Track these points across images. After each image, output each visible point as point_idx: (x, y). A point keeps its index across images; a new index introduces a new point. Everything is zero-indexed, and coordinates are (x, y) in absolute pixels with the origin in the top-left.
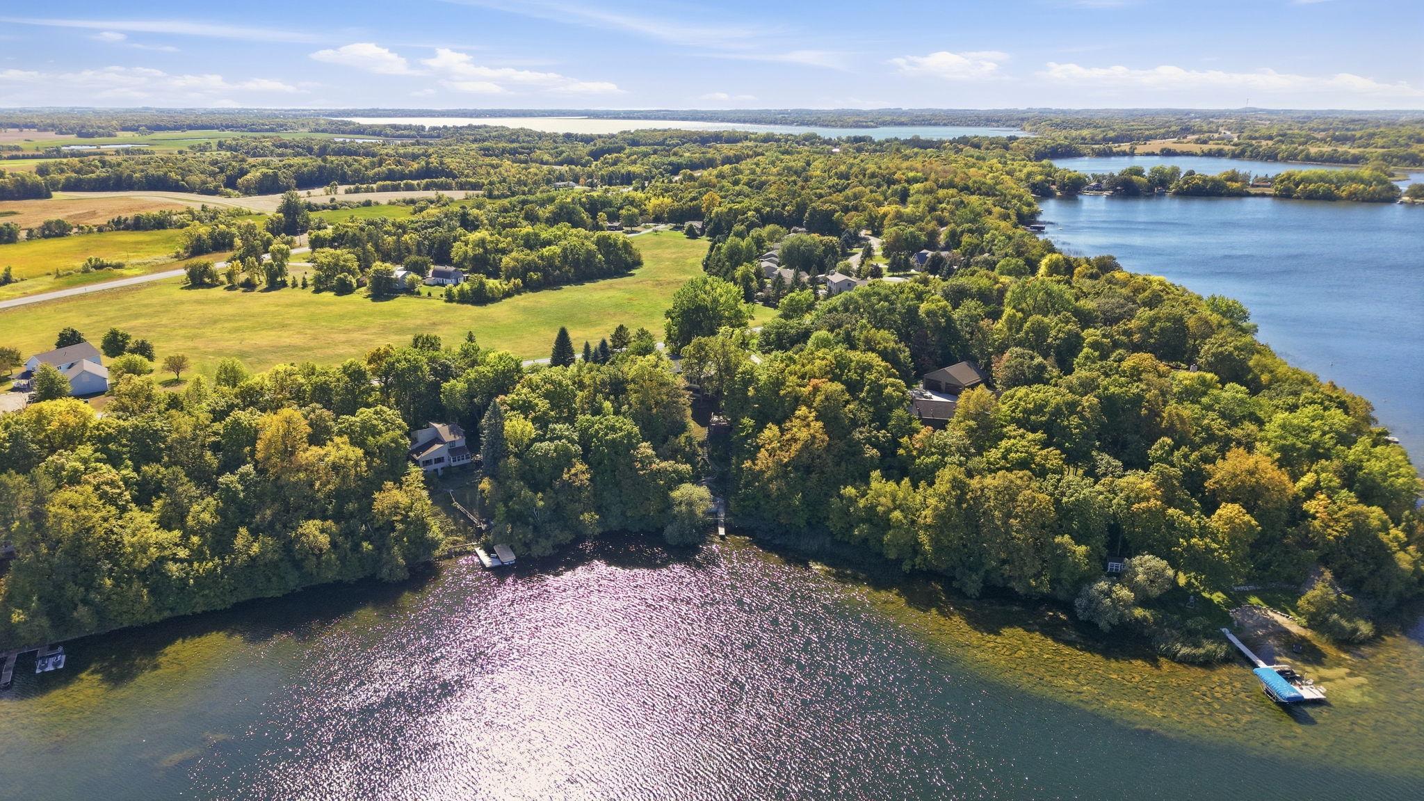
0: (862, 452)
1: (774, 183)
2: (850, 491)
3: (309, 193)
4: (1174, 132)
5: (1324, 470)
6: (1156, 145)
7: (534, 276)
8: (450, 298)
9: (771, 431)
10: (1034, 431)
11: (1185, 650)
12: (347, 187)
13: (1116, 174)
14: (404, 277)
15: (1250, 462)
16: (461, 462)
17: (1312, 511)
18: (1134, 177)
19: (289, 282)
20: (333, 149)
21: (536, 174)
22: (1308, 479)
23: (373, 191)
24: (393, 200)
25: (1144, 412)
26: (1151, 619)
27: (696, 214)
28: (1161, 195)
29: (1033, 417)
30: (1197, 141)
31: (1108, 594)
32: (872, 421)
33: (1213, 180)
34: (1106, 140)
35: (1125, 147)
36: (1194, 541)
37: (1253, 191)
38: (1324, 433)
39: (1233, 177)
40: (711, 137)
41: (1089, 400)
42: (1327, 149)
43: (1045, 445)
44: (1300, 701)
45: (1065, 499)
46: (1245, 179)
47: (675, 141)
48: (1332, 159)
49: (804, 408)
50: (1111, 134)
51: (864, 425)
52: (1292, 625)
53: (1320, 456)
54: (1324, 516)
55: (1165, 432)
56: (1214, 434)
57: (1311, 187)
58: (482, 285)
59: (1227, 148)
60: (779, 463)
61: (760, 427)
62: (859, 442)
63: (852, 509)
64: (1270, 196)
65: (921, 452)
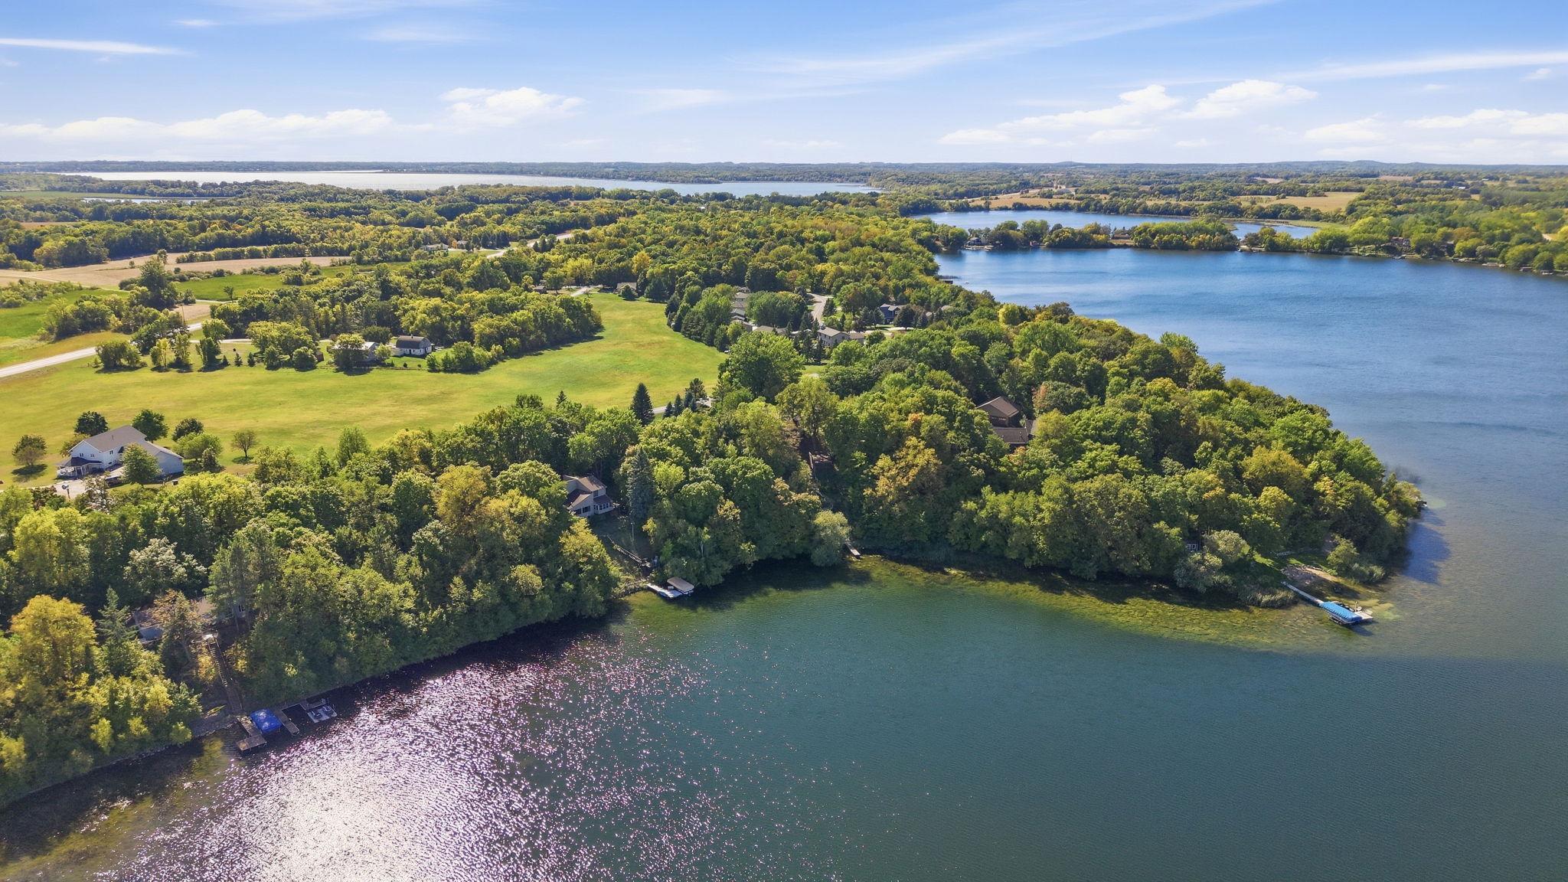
0: (968, 473)
1: (685, 243)
2: (971, 505)
3: (132, 263)
4: (1016, 186)
5: (1322, 458)
6: (1006, 199)
7: (515, 342)
8: (433, 368)
9: (884, 461)
10: (1110, 444)
11: (1266, 598)
12: (179, 255)
13: (992, 228)
14: (373, 348)
15: (1273, 455)
16: (607, 510)
17: (1322, 489)
18: (1011, 231)
19: (231, 359)
20: (113, 212)
21: (399, 237)
22: (1313, 466)
23: (210, 259)
24: (248, 269)
25: (1183, 423)
26: (1230, 582)
27: (626, 275)
28: (1036, 248)
29: (1104, 433)
30: (1043, 196)
31: (1201, 562)
32: (970, 446)
33: (1080, 233)
34: (961, 196)
35: (979, 202)
36: (1255, 516)
37: (1115, 242)
38: (1315, 431)
39: (1097, 230)
40: (560, 193)
41: (1142, 416)
42: (1162, 202)
43: (1121, 454)
44: (1358, 622)
45: (1153, 494)
46: (1106, 231)
47: (522, 198)
48: (1166, 212)
49: (914, 438)
50: (961, 190)
51: (964, 450)
52: (1327, 575)
53: (1316, 450)
54: (1332, 492)
55: (1205, 437)
56: (1236, 438)
57: (1166, 238)
58: (470, 352)
59: (1072, 202)
60: (901, 489)
61: (872, 460)
62: (964, 464)
63: (975, 520)
64: (1131, 247)
65: (1020, 468)
